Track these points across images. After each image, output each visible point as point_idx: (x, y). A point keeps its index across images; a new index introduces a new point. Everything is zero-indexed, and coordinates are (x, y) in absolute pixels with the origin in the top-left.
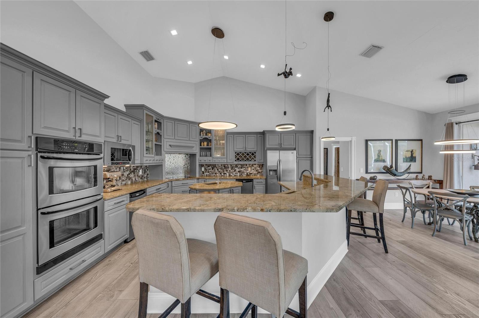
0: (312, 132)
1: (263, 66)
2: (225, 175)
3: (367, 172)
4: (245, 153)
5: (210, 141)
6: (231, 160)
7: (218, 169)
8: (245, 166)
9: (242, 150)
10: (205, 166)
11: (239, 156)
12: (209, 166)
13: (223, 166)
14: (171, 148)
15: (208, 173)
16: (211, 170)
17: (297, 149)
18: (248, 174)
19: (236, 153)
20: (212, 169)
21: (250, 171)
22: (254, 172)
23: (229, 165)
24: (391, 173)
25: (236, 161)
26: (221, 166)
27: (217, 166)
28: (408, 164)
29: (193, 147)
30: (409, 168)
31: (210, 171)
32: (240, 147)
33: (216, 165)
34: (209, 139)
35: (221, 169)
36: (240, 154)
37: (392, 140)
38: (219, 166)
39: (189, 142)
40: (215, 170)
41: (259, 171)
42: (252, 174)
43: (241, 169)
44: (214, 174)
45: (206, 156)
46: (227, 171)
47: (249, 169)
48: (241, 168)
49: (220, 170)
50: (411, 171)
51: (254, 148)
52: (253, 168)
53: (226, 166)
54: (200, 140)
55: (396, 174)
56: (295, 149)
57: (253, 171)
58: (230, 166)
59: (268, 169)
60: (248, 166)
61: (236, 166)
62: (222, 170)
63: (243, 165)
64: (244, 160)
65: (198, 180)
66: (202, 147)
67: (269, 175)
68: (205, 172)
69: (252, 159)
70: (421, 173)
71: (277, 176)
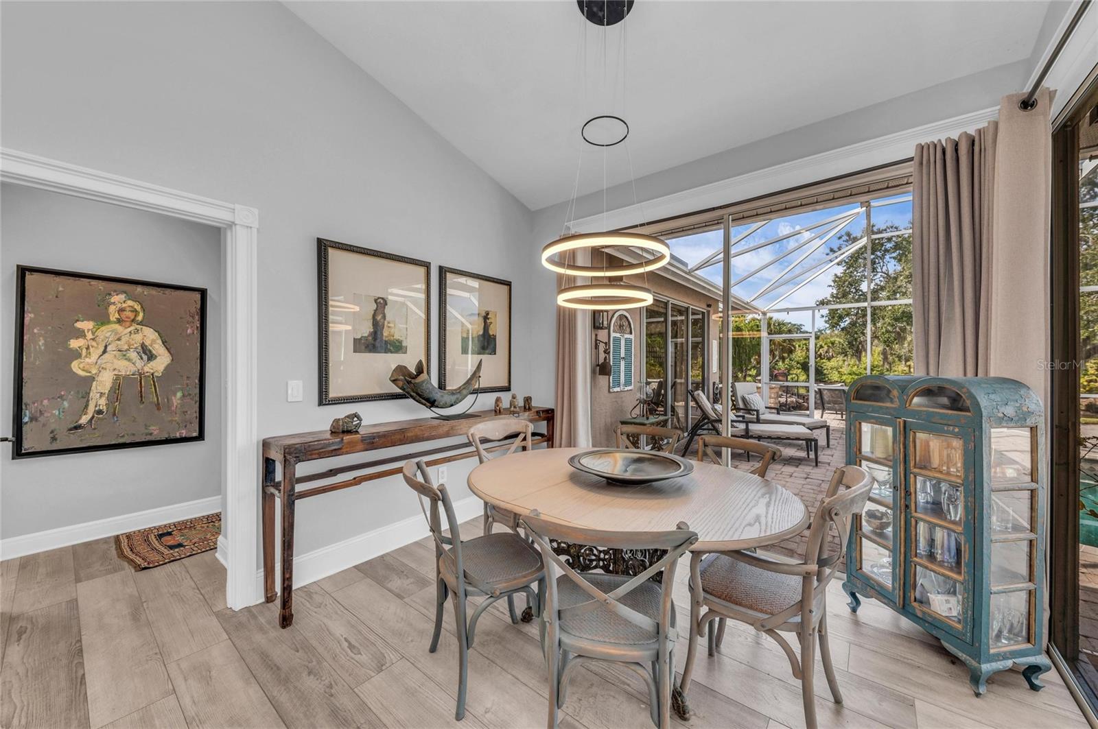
3: (324, 398)
24: (420, 396)
28: (474, 361)
30: (476, 375)
37: (427, 265)
50: (484, 382)
55: (435, 401)
70: (508, 389)
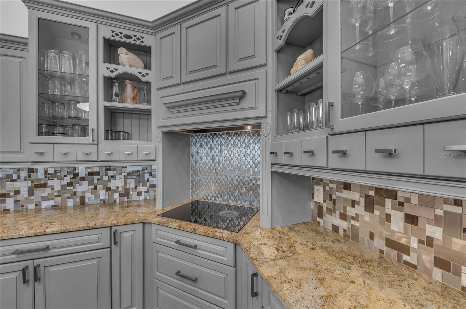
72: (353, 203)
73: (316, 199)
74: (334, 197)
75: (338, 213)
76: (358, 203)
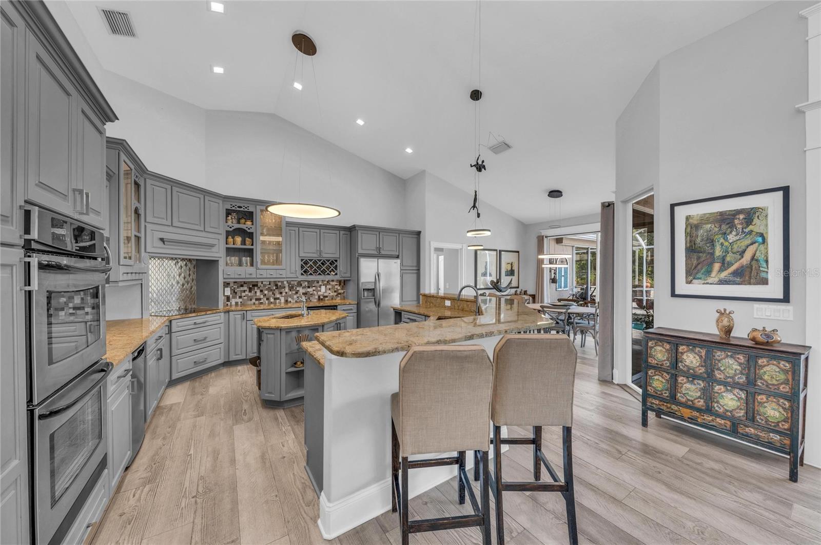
0: (419, 233)
1: (360, 122)
2: (278, 301)
3: (476, 288)
4: (320, 261)
5: (251, 235)
6: (293, 273)
7: (261, 291)
8: (315, 284)
9: (315, 256)
10: (232, 285)
11: (307, 266)
12: (242, 286)
13: (272, 284)
14: (165, 246)
15: (241, 300)
16: (247, 293)
17: (400, 257)
18: (321, 297)
19: (302, 260)
20: (250, 291)
21: (324, 293)
22: (332, 294)
23: (285, 283)
24: (497, 288)
25: (302, 274)
26: (270, 284)
27: (260, 284)
28: (509, 278)
29: (212, 246)
30: (510, 283)
31: (243, 294)
32: (310, 251)
33: (257, 282)
34: (249, 231)
35: (269, 289)
36: (311, 263)
37: (496, 250)
38: (265, 286)
39: (203, 234)
40: (256, 292)
41: (340, 291)
42: (327, 297)
43: (309, 290)
44: (254, 301)
45: (240, 264)
46: (281, 293)
47: (323, 288)
48: (309, 287)
49: (266, 292)
50: (512, 285)
51: (335, 254)
52: (328, 287)
53: (280, 284)
54: (227, 232)
55: (501, 290)
56: (398, 257)
57: (329, 292)
58: (287, 285)
59: (362, 287)
60: (320, 283)
61: (300, 284)
62: (271, 293)
63: (313, 281)
64: (318, 273)
65: (227, 314)
66: (231, 246)
67: (363, 298)
68: (234, 297)
69: (330, 272)
70: (518, 287)
71: (375, 299)
72: (244, 291)
73: (226, 294)
74: (236, 291)
75: (238, 297)
76: (246, 291)
